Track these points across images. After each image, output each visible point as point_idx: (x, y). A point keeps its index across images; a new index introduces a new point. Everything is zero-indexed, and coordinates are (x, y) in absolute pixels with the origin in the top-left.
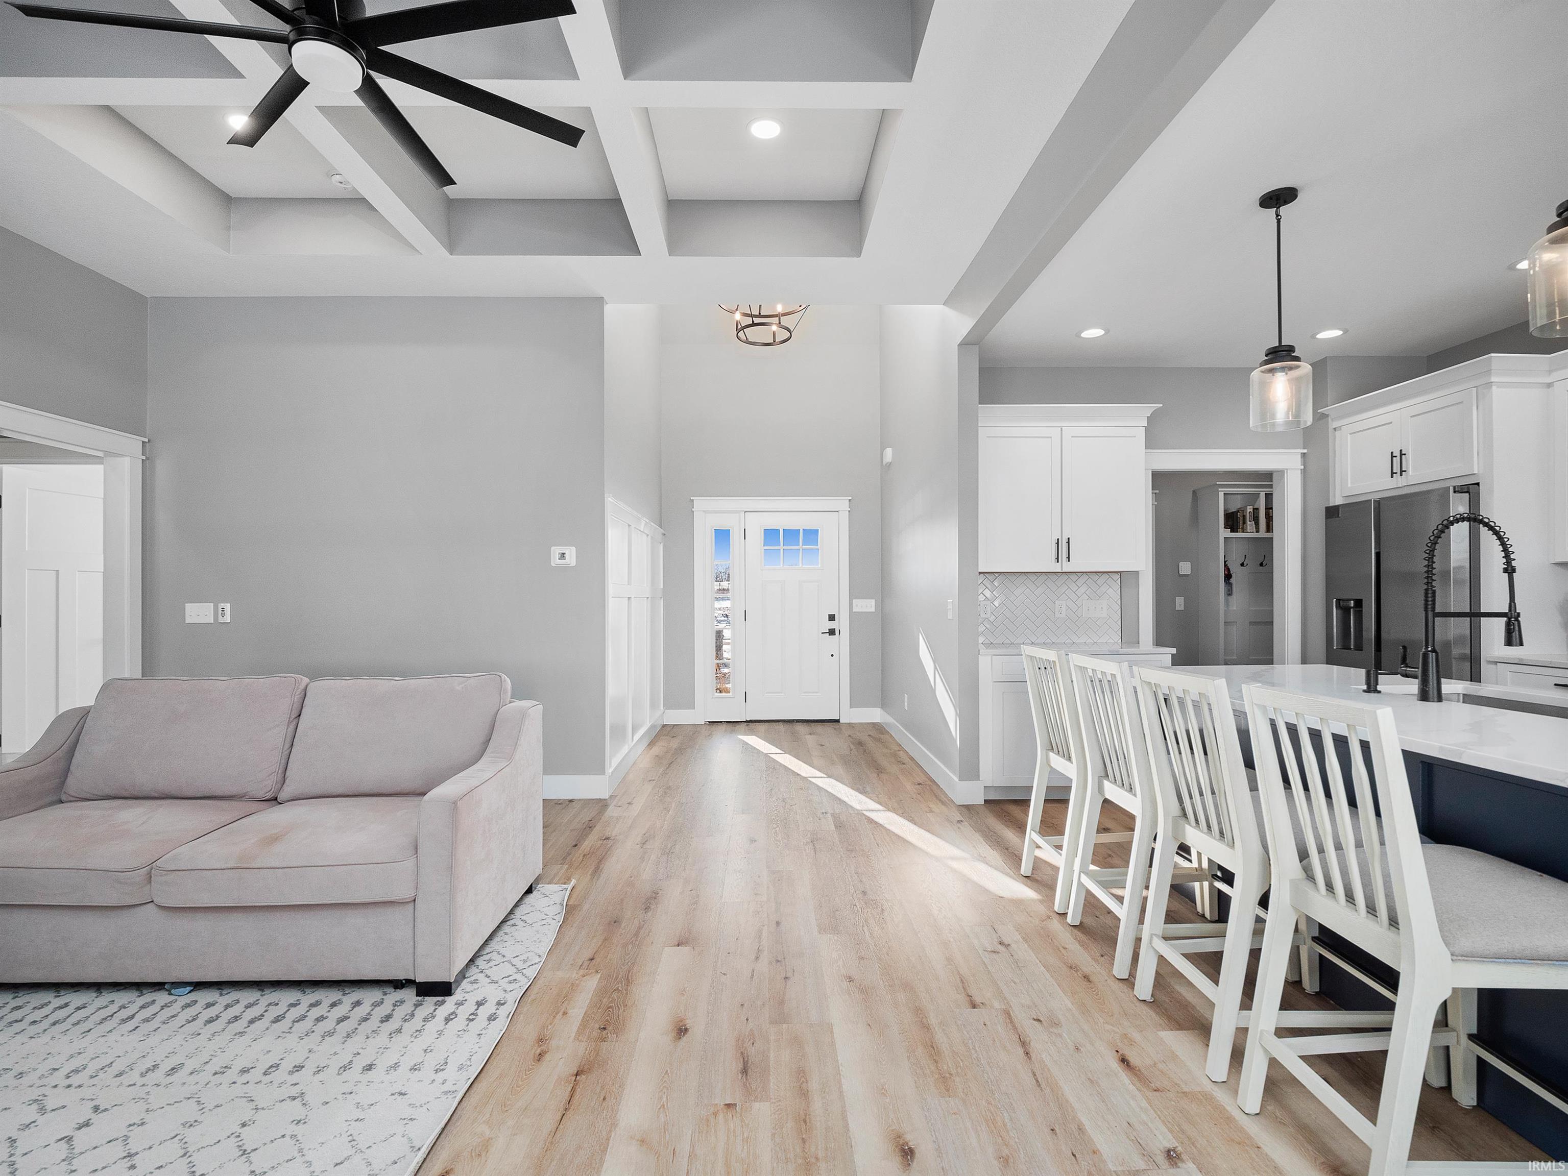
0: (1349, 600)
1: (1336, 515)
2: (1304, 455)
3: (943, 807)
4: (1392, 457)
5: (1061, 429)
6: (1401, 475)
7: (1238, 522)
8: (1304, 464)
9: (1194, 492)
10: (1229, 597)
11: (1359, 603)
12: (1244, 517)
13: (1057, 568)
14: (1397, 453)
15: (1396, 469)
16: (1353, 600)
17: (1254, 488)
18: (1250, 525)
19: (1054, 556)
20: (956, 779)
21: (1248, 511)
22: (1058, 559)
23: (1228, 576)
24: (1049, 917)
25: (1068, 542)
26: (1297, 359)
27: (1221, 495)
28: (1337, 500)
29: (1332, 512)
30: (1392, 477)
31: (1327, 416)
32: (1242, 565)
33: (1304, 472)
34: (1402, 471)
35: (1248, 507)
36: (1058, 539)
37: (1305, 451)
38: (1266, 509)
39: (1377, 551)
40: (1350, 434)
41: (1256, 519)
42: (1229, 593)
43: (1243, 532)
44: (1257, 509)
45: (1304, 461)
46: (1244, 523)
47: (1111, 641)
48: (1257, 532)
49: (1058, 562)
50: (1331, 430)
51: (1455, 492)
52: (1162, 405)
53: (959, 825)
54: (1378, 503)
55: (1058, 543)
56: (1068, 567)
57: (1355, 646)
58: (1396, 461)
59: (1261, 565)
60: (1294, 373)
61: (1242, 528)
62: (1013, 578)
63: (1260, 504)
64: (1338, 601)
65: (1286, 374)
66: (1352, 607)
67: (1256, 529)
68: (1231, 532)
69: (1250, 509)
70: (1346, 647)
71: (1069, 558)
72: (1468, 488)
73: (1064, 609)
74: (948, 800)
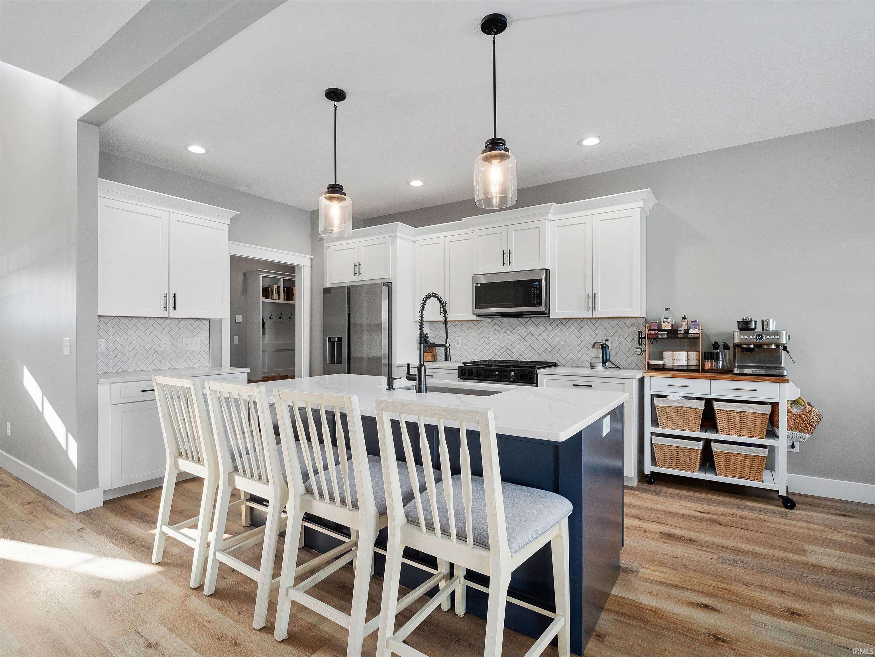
0: (336, 338)
1: (329, 293)
2: (311, 259)
3: (60, 520)
4: (355, 265)
5: (169, 214)
6: (359, 275)
7: (269, 294)
8: (311, 264)
9: (244, 273)
10: (264, 336)
11: (340, 339)
12: (272, 291)
13: (165, 314)
14: (357, 264)
15: (357, 272)
16: (338, 337)
17: (278, 275)
18: (275, 295)
19: (163, 305)
20: (75, 493)
21: (275, 288)
22: (166, 308)
23: (264, 324)
24: (187, 596)
25: (174, 296)
26: (344, 194)
27: (261, 277)
28: (328, 285)
29: (327, 291)
30: (355, 275)
31: (324, 239)
32: (270, 318)
33: (311, 268)
34: (359, 273)
35: (275, 285)
36: (166, 294)
37: (312, 257)
38: (283, 287)
39: (349, 312)
40: (335, 251)
41: (278, 293)
42: (264, 334)
43: (272, 299)
44: (279, 287)
45: (311, 262)
46: (272, 294)
47: (203, 365)
48: (279, 299)
49: (166, 310)
50: (325, 248)
51: (383, 285)
52: (240, 213)
53: (81, 534)
54: (349, 288)
55: (166, 296)
56: (174, 314)
57: (337, 361)
58: (357, 267)
59: (280, 318)
60: (342, 203)
61: (271, 297)
62: (126, 321)
63: (280, 285)
64: (330, 338)
65: (339, 202)
66: (336, 342)
67: (279, 298)
68: (266, 299)
69: (275, 287)
70: (332, 362)
71: (175, 307)
72: (388, 284)
73: (168, 343)
74: (66, 512)
